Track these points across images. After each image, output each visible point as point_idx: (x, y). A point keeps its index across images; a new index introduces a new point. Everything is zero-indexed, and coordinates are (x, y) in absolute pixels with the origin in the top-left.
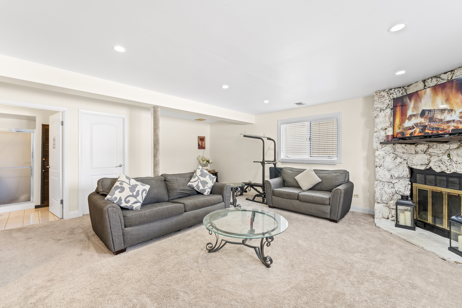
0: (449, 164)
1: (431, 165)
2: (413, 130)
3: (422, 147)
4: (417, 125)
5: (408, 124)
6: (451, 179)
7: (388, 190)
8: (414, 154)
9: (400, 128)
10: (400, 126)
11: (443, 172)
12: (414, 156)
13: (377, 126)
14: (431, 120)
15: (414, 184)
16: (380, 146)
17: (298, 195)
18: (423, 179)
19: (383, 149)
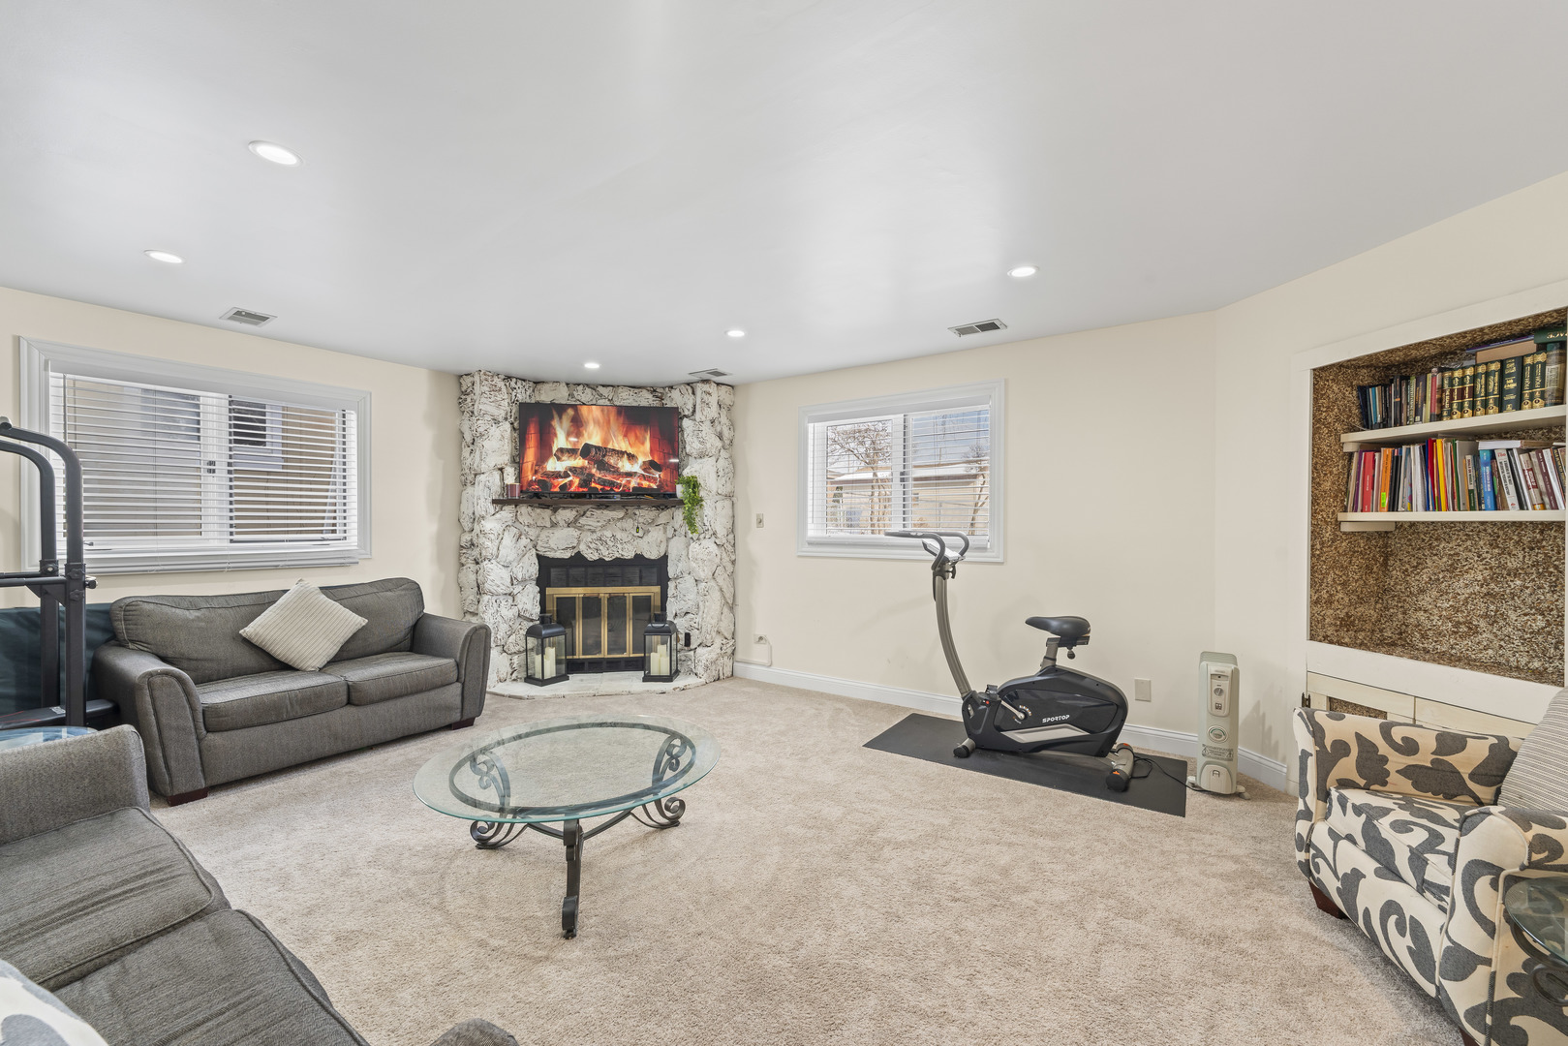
0: (612, 544)
1: (582, 548)
2: (567, 480)
3: (566, 515)
4: (574, 470)
5: (553, 465)
6: (611, 571)
7: (507, 613)
8: (549, 528)
9: (536, 472)
10: (537, 468)
11: (601, 560)
12: (551, 531)
13: (487, 460)
14: (602, 466)
15: (549, 591)
16: (491, 509)
17: (348, 686)
18: (564, 577)
19: (497, 515)
